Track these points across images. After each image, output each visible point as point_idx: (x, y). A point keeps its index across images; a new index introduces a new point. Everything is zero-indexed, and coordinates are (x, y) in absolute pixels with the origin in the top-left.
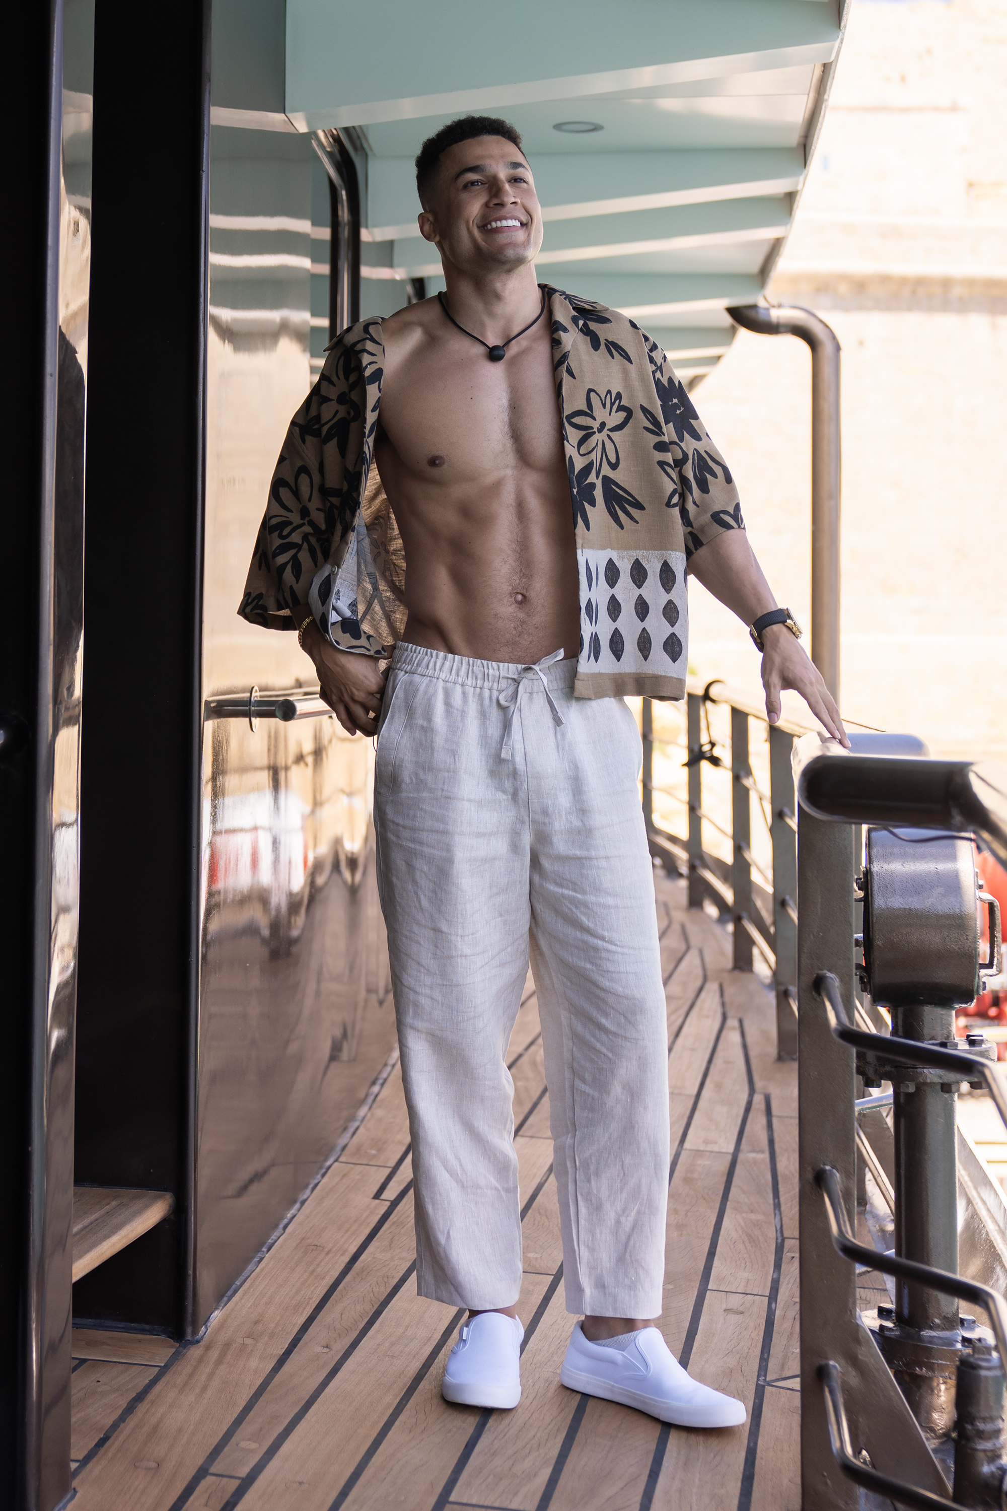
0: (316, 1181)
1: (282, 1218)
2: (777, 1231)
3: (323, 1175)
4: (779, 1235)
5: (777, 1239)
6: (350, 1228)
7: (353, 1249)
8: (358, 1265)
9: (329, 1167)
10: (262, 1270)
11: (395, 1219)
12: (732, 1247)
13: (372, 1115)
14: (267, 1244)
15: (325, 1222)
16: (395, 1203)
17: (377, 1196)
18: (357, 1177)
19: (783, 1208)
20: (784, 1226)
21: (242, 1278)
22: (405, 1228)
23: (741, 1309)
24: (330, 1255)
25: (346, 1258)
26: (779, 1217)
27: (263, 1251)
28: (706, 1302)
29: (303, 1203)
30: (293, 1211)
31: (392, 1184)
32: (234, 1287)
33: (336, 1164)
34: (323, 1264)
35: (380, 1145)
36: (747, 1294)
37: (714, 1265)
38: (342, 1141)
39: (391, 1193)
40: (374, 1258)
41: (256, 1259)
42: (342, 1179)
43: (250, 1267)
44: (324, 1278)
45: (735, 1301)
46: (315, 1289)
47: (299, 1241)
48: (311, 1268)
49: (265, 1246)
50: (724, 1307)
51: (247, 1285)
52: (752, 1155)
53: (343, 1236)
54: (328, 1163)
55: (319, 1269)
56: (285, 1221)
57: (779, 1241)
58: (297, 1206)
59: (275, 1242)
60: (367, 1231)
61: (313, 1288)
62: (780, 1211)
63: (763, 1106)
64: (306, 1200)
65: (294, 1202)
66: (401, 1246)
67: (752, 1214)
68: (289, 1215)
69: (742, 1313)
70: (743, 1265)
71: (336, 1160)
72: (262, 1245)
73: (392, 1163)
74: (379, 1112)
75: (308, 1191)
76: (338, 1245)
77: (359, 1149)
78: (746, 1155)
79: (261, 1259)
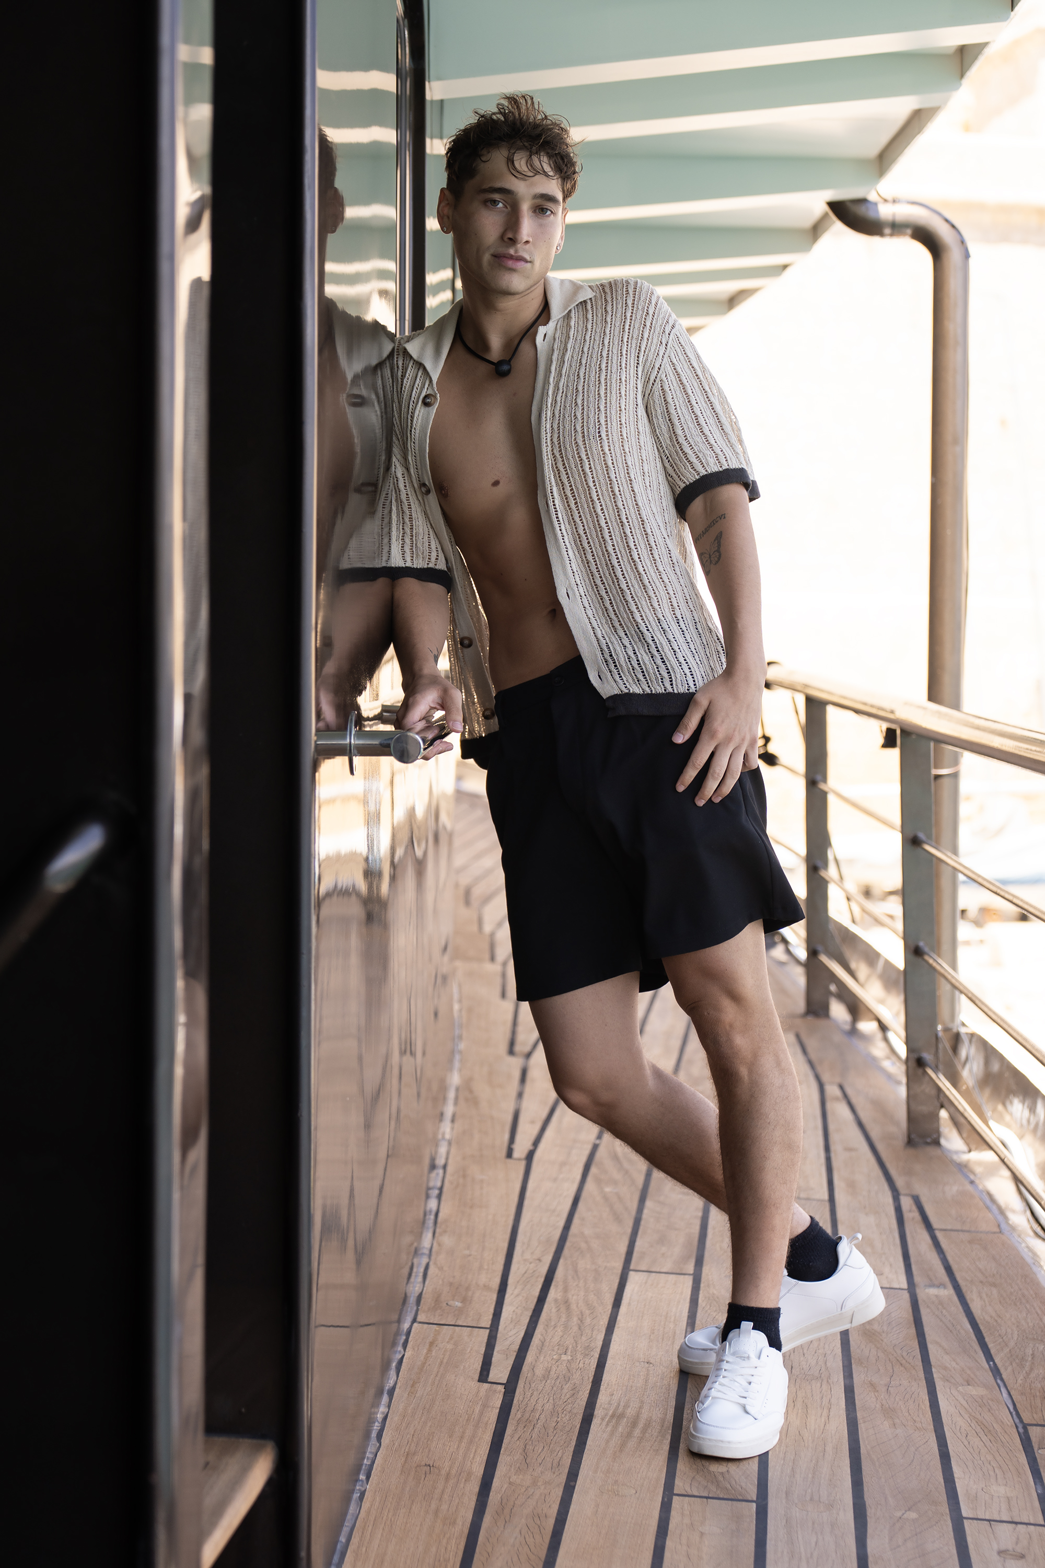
0: (399, 1356)
1: (371, 1421)
2: (1011, 1413)
3: (405, 1345)
4: (1017, 1421)
5: (1017, 1427)
6: (464, 1433)
7: (478, 1470)
8: (494, 1497)
9: (408, 1333)
10: (368, 1513)
11: (519, 1415)
12: (966, 1443)
13: (439, 1245)
14: (364, 1467)
15: (429, 1424)
16: (511, 1387)
17: (484, 1376)
18: (450, 1346)
19: (1004, 1376)
20: (1018, 1405)
21: (345, 1530)
22: (536, 1430)
23: (1019, 1549)
24: (452, 1482)
25: (474, 1487)
26: (1006, 1392)
27: (362, 1481)
28: (969, 1539)
29: (391, 1392)
30: (382, 1409)
31: (496, 1357)
32: (339, 1547)
33: (415, 1325)
34: (446, 1496)
35: (462, 1292)
36: (1016, 1523)
37: (955, 1475)
38: (415, 1288)
39: (500, 1371)
40: (510, 1483)
41: (356, 1495)
42: (430, 1350)
43: (352, 1508)
44: (454, 1523)
45: (1006, 1536)
46: (447, 1543)
47: (403, 1459)
48: (433, 1506)
49: (362, 1472)
50: (996, 1547)
51: (355, 1540)
52: (933, 1291)
53: (458, 1447)
54: (406, 1326)
55: (444, 1507)
56: (376, 1426)
57: (1021, 1430)
58: (385, 1399)
59: (373, 1462)
60: (488, 1437)
61: (445, 1541)
62: (1002, 1380)
63: (916, 1215)
64: (394, 1388)
65: (380, 1393)
66: (540, 1460)
67: (970, 1387)
68: (380, 1416)
69: (1022, 1557)
70: (992, 1473)
71: (414, 1320)
72: (357, 1469)
73: (487, 1321)
74: (447, 1240)
75: (392, 1373)
76: (457, 1464)
77: (437, 1300)
78: (926, 1293)
79: (363, 1494)
